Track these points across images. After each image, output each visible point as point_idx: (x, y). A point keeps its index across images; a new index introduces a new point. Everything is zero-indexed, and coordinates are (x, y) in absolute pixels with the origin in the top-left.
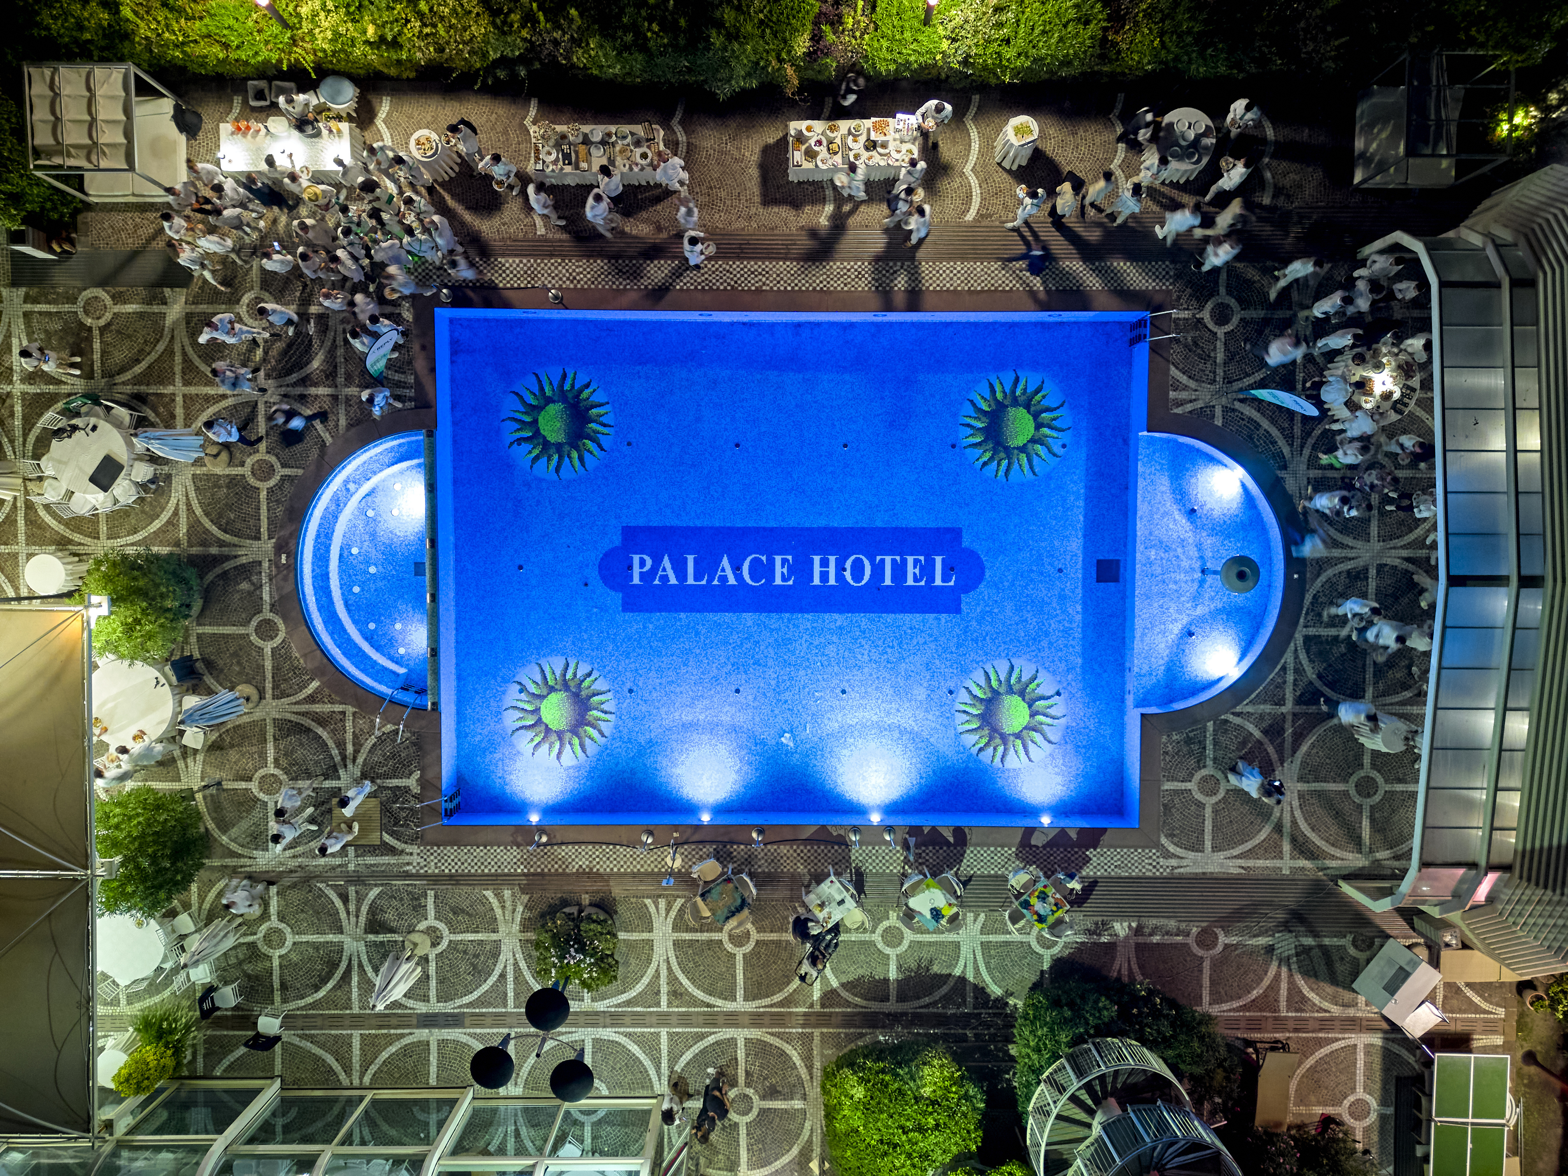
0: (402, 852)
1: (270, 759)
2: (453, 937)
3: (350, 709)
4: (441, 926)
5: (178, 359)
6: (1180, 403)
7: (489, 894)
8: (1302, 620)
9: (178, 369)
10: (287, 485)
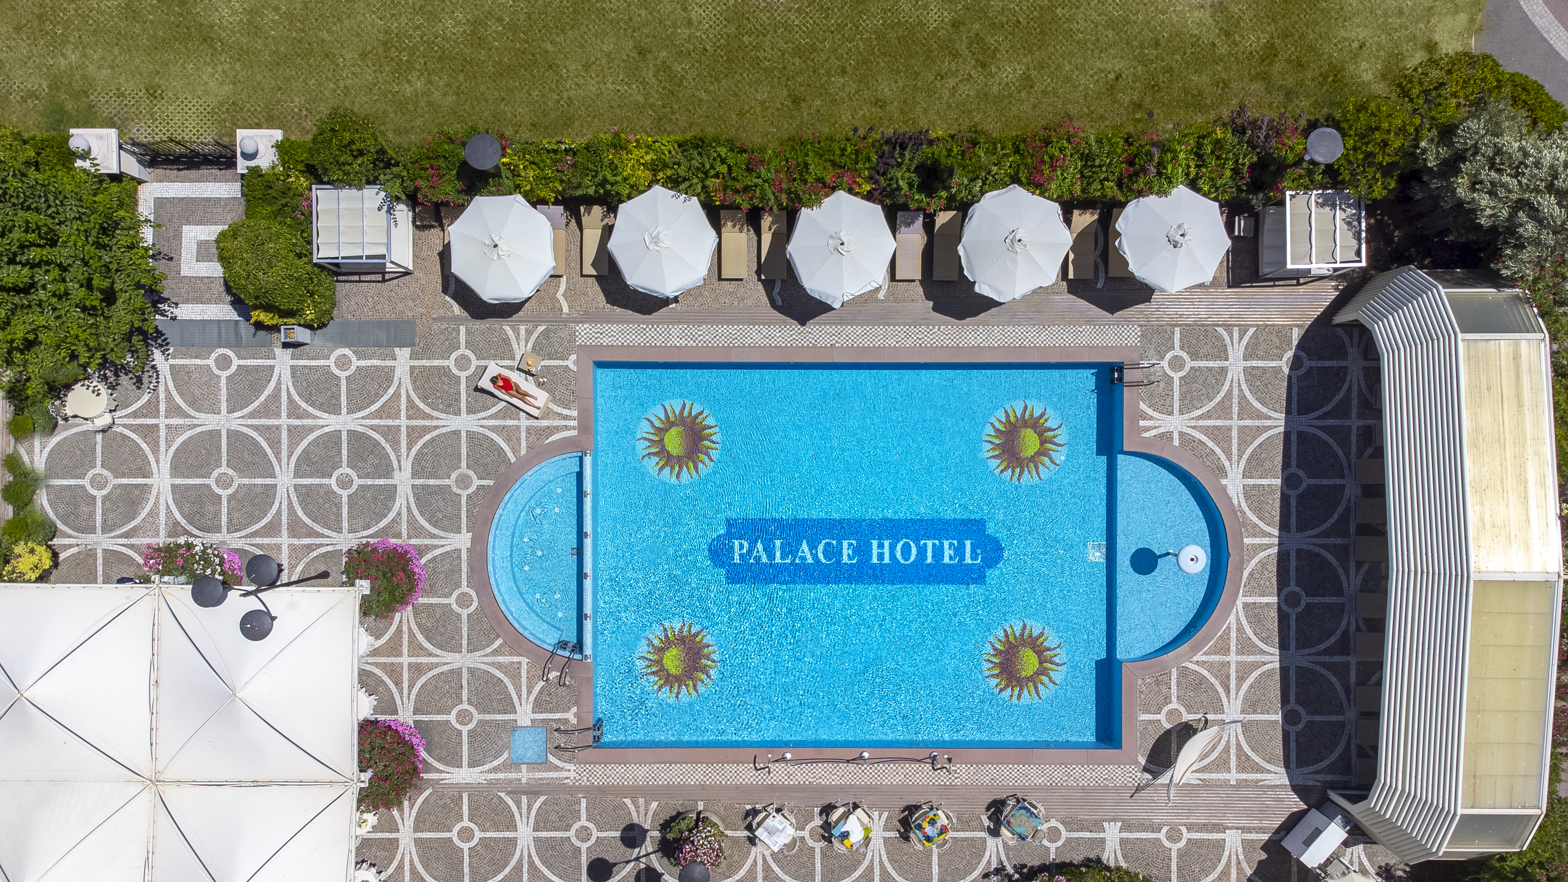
0: (562, 769)
1: (465, 698)
2: (601, 834)
3: (525, 660)
4: (591, 825)
5: (404, 400)
6: (1148, 429)
7: (628, 801)
8: (1241, 591)
9: (403, 407)
10: (481, 492)
